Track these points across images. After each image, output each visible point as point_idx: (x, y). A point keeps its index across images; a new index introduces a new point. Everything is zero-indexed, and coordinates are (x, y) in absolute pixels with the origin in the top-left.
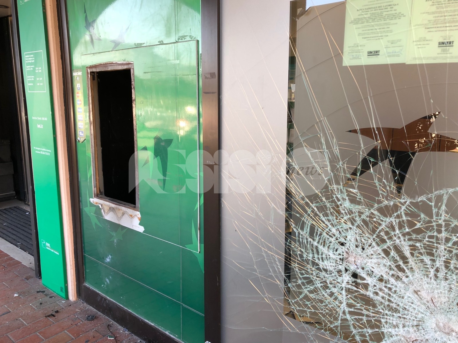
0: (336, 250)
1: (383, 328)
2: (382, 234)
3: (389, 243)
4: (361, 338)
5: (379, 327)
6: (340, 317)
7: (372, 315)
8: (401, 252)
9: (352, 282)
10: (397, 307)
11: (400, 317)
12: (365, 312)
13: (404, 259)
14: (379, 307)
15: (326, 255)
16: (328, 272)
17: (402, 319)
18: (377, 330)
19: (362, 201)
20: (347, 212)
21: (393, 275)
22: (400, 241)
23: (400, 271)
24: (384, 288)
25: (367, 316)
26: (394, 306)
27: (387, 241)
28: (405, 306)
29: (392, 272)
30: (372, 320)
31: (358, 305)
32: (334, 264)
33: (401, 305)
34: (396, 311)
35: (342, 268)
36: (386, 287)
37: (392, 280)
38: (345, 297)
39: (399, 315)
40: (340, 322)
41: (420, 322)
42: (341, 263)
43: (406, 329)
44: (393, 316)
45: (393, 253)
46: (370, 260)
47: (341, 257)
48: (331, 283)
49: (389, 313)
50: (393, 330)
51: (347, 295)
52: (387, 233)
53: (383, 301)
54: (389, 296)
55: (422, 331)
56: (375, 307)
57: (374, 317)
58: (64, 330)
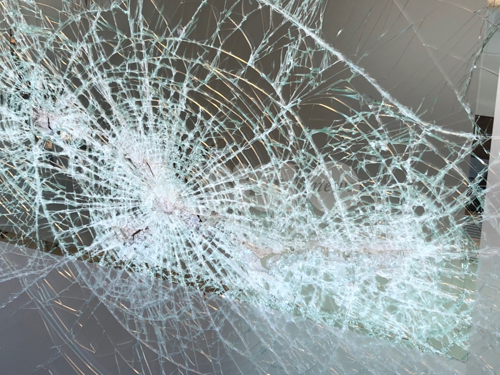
0: (20, 109)
1: (92, 222)
2: (74, 70)
3: (85, 84)
4: (67, 244)
5: (87, 222)
6: (36, 216)
7: (76, 204)
8: (101, 97)
9: (47, 157)
10: (106, 186)
11: (111, 200)
12: (67, 202)
13: (106, 107)
14: (85, 191)
15: (7, 118)
16: (13, 148)
17: (114, 202)
18: (85, 226)
19: (42, 18)
20: (24, 40)
21: (97, 137)
22: (98, 79)
23: (104, 129)
24: (88, 160)
25: (71, 207)
26: (103, 184)
27: (82, 81)
28: (116, 183)
29: (96, 132)
30: (76, 213)
31: (58, 192)
32: (19, 132)
33: (112, 181)
34: (108, 192)
35: (29, 136)
36: (90, 157)
37: (97, 145)
38: (39, 184)
39: (110, 197)
40: (37, 225)
41: (137, 203)
42: (28, 129)
43: (120, 216)
44: (103, 200)
45: (92, 100)
46: (66, 118)
47: (27, 118)
48: (19, 165)
49: (98, 197)
50: (105, 221)
51: (41, 180)
52: (80, 69)
53: (88, 179)
54: (96, 170)
55: (140, 216)
56: (79, 191)
57: (79, 207)
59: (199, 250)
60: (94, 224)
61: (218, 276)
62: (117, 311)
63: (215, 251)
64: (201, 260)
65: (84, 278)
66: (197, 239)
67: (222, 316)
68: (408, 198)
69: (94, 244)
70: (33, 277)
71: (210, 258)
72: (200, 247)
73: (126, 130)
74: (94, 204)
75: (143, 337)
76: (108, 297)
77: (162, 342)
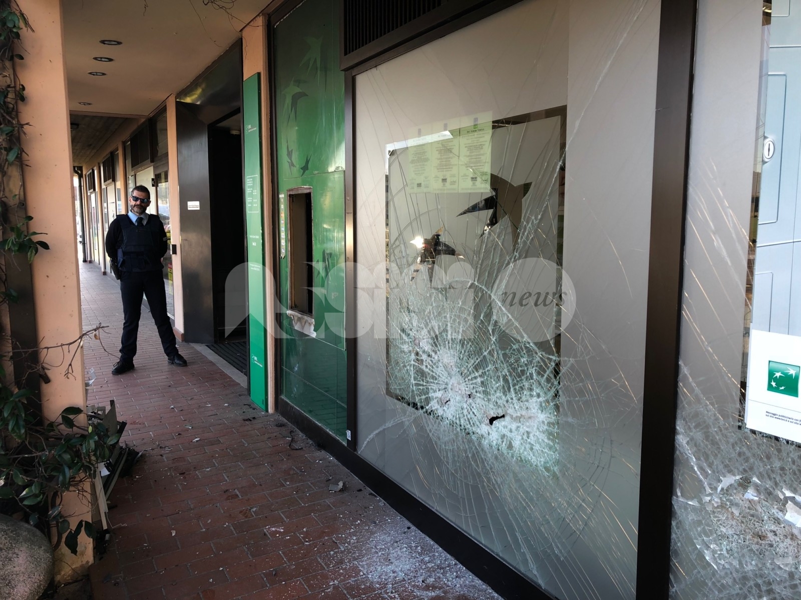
4: (421, 404)
5: (428, 393)
6: (411, 389)
7: (425, 384)
9: (416, 360)
10: (436, 375)
12: (421, 383)
14: (428, 378)
16: (405, 354)
17: (438, 384)
18: (427, 396)
21: (433, 351)
23: (436, 347)
24: (430, 362)
25: (423, 386)
26: (434, 374)
28: (439, 374)
29: (433, 348)
30: (424, 389)
31: (419, 377)
32: (407, 346)
34: (436, 379)
35: (411, 349)
36: (431, 360)
37: (433, 354)
38: (413, 373)
39: (437, 382)
40: (411, 394)
41: (446, 386)
42: (411, 345)
43: (440, 392)
44: (434, 383)
47: (411, 340)
48: (407, 363)
49: (432, 380)
50: (434, 394)
51: (414, 371)
53: (429, 372)
54: (433, 367)
55: (447, 392)
56: (426, 378)
57: (426, 385)
58: (254, 429)
59: (465, 412)
60: (430, 395)
61: (471, 426)
62: (436, 442)
63: (471, 413)
64: (466, 417)
65: (425, 423)
66: (465, 406)
67: (472, 449)
68: (534, 388)
69: (430, 405)
70: (408, 420)
71: (469, 417)
72: (466, 410)
73: (442, 348)
74: (431, 384)
75: (444, 458)
76: (433, 435)
77: (450, 461)
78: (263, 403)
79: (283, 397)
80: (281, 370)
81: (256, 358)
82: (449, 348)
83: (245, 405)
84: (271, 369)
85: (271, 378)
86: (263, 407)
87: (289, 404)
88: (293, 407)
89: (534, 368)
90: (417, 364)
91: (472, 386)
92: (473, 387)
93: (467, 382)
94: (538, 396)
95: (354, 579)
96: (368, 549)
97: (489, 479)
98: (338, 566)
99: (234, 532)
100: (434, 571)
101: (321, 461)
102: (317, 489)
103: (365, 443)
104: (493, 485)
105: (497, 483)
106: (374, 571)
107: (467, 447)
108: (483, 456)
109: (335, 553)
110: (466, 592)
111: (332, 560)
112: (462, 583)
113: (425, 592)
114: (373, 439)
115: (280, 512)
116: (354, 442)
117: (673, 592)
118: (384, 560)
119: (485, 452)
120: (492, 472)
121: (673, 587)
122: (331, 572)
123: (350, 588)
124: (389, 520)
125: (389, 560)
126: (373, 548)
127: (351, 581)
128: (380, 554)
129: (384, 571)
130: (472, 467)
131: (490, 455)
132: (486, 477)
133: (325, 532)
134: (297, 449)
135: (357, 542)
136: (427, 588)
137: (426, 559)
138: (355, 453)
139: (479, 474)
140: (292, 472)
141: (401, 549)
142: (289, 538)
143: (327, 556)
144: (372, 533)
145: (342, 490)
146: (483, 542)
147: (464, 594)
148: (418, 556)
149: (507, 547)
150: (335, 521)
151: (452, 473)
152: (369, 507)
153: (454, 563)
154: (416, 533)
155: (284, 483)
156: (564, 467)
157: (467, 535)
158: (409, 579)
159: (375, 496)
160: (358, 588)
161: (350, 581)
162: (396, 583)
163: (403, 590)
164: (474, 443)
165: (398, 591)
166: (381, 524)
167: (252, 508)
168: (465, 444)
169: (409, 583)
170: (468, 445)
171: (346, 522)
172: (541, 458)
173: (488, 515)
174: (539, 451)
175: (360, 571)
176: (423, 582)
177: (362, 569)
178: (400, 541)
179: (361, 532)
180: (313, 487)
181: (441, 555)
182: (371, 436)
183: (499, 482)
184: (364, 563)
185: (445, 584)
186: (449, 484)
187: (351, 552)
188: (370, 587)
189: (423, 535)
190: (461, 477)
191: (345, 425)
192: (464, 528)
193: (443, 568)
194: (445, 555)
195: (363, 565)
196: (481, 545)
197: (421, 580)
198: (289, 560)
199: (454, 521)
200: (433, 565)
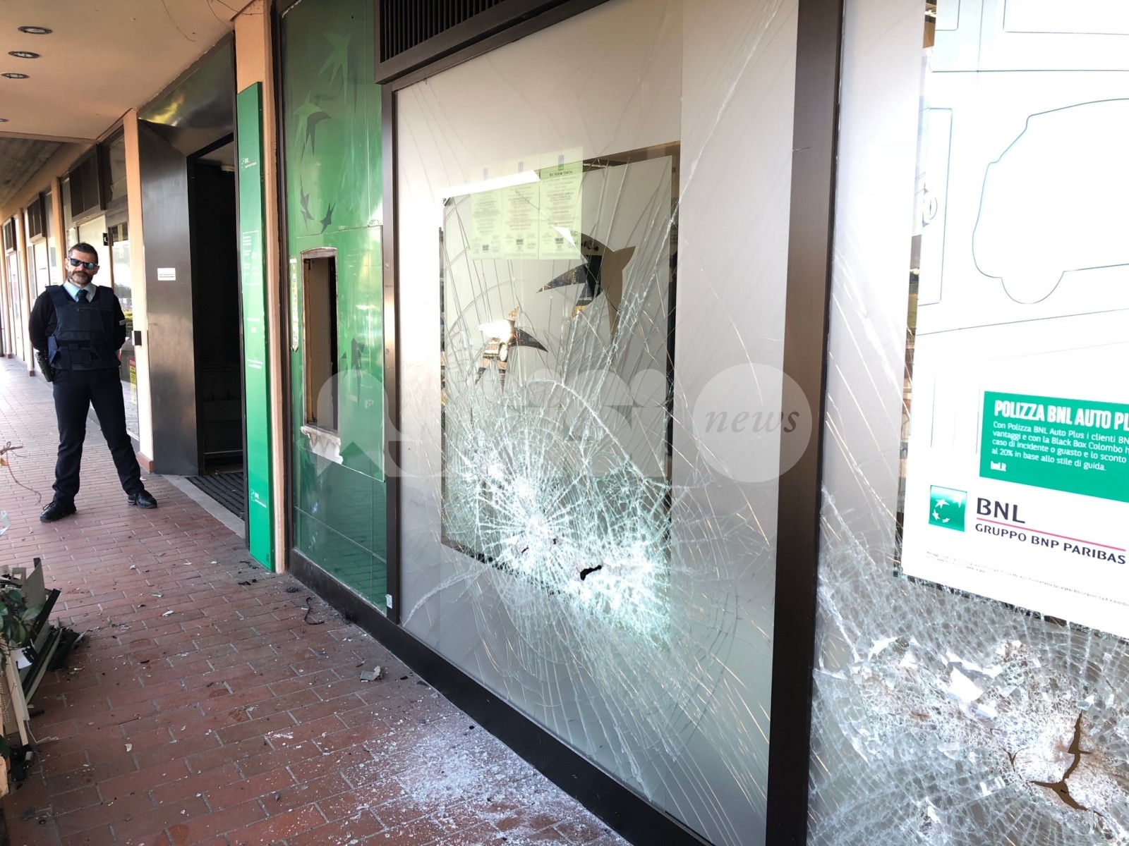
1: (501, 540)
4: (488, 555)
5: (499, 540)
6: (475, 534)
7: (494, 526)
9: (483, 493)
10: (509, 514)
11: (511, 525)
12: (490, 525)
14: (499, 518)
15: (466, 465)
16: (468, 485)
17: (512, 527)
18: (497, 543)
21: (506, 480)
23: (509, 475)
24: (502, 495)
25: (492, 529)
26: (507, 513)
28: (514, 513)
30: (494, 533)
31: (486, 517)
32: (471, 474)
33: (512, 511)
34: (510, 519)
35: (476, 478)
36: (503, 493)
37: (506, 485)
38: (478, 511)
39: (510, 522)
40: (475, 541)
41: (523, 528)
42: (476, 473)
43: (515, 536)
44: (507, 525)
46: (492, 466)
47: (476, 466)
48: (470, 497)
49: (504, 521)
50: (507, 540)
51: (479, 508)
53: (501, 509)
54: (505, 503)
55: (525, 537)
56: (496, 518)
57: (496, 529)
58: (254, 597)
59: (548, 564)
60: (502, 542)
61: (556, 582)
62: (508, 606)
63: (556, 564)
64: (549, 570)
65: (494, 581)
66: (548, 555)
67: (557, 613)
68: (639, 528)
69: (501, 555)
70: (472, 578)
71: (553, 570)
72: (550, 561)
73: (518, 475)
74: (504, 527)
75: (519, 628)
76: (505, 596)
77: (528, 632)
78: (268, 560)
79: (297, 550)
80: (294, 511)
81: (257, 495)
82: (527, 475)
83: (241, 562)
84: (280, 510)
85: (278, 523)
86: (268, 565)
87: (304, 560)
88: (310, 565)
89: (638, 501)
90: (483, 499)
91: (557, 528)
92: (559, 529)
93: (551, 523)
94: (644, 538)
95: (391, 801)
96: (413, 759)
97: (579, 656)
98: (370, 784)
99: (221, 743)
100: (504, 785)
101: (350, 638)
102: (343, 678)
103: (413, 611)
104: (585, 662)
105: (590, 660)
106: (420, 789)
107: (550, 611)
108: (571, 624)
109: (367, 765)
110: (548, 811)
111: (361, 775)
112: (542, 799)
113: (490, 814)
114: (423, 606)
115: (288, 711)
116: (396, 611)
117: (813, 795)
118: (435, 773)
119: (574, 618)
120: (583, 644)
121: (813, 788)
122: (359, 792)
123: (386, 814)
124: (444, 718)
125: (443, 772)
126: (420, 757)
127: (388, 803)
128: (430, 764)
129: (434, 788)
130: (557, 640)
131: (580, 622)
132: (576, 652)
133: (352, 738)
134: (315, 624)
135: (398, 750)
136: (494, 808)
137: (494, 769)
138: (398, 626)
139: (566, 649)
140: (307, 656)
141: (459, 757)
142: (300, 747)
143: (354, 770)
144: (420, 736)
145: (378, 679)
146: (572, 743)
147: (545, 814)
148: (483, 766)
149: (603, 747)
150: (368, 721)
151: (530, 648)
152: (416, 701)
153: (532, 773)
154: (481, 734)
155: (296, 672)
156: (676, 634)
157: (550, 733)
158: (469, 798)
159: (426, 685)
160: (397, 812)
161: (386, 803)
162: (450, 804)
163: (460, 813)
164: (560, 606)
165: (454, 814)
166: (432, 723)
167: (249, 707)
168: (547, 607)
169: (469, 803)
170: (552, 609)
171: (383, 722)
172: (647, 623)
173: (578, 704)
174: (644, 614)
175: (401, 789)
176: (489, 800)
177: (403, 786)
178: (458, 745)
179: (404, 736)
180: (338, 676)
181: (516, 764)
182: (421, 602)
183: (593, 659)
184: (407, 778)
185: (519, 802)
186: (526, 664)
187: (388, 764)
188: (414, 811)
189: (491, 737)
190: (542, 653)
191: (385, 589)
192: (547, 724)
193: (517, 781)
194: (521, 762)
195: (405, 782)
196: (569, 747)
197: (485, 797)
198: (299, 779)
199: (533, 715)
200: (504, 776)
